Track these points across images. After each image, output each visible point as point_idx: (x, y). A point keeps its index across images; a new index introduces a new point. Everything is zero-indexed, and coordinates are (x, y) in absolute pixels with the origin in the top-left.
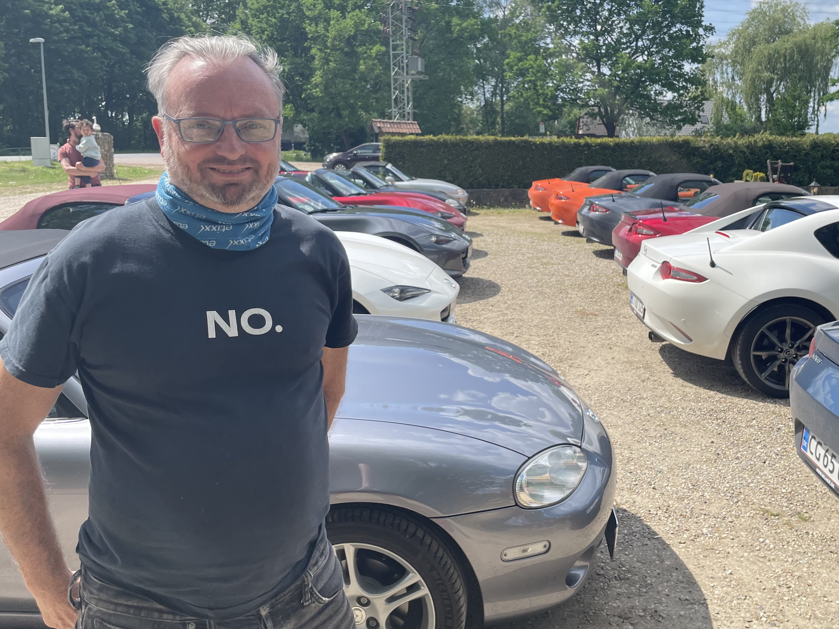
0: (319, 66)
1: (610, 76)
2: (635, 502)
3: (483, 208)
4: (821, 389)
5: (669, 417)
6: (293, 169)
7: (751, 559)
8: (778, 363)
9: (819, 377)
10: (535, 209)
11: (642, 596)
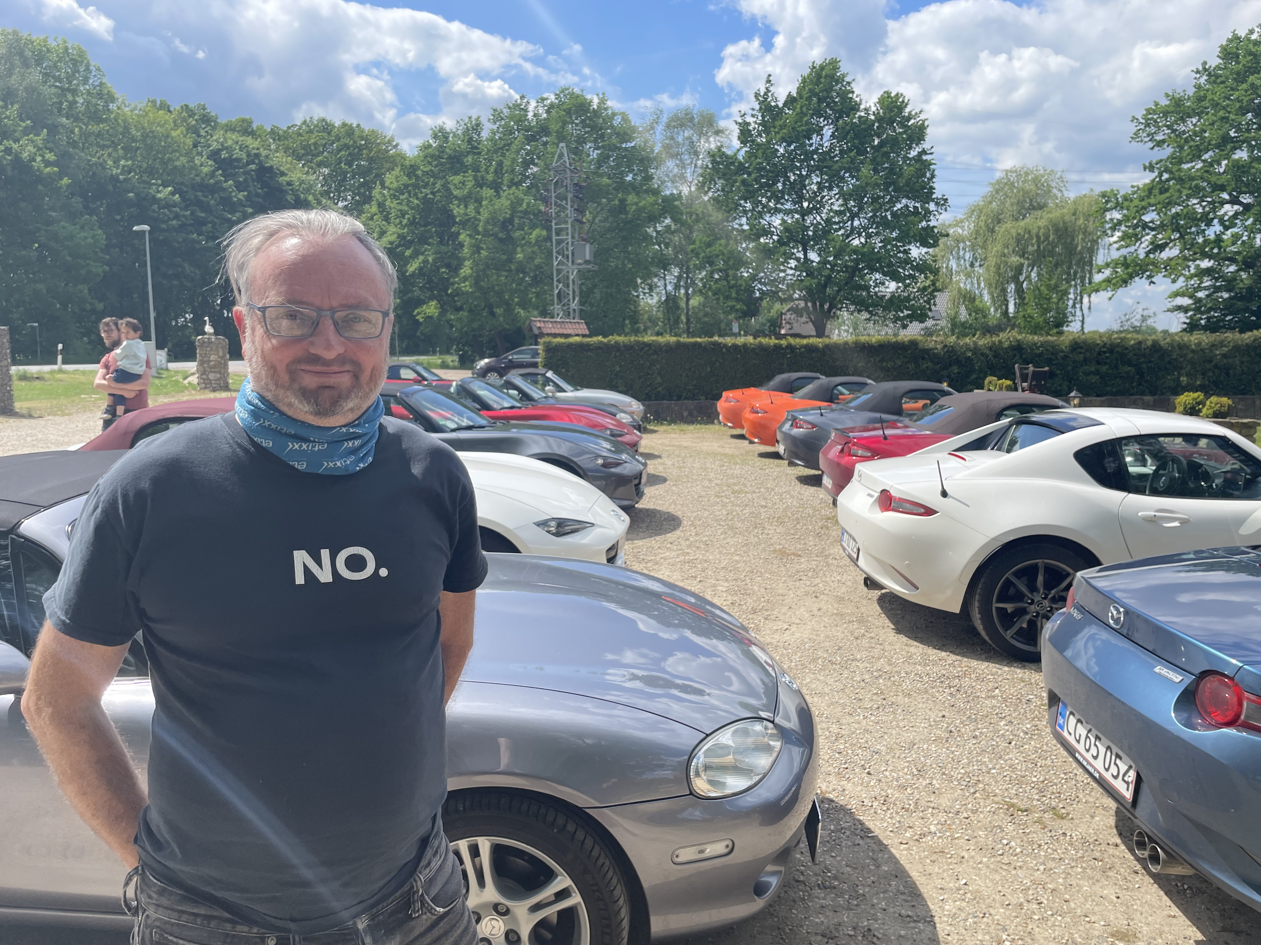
0: (468, 255)
1: (818, 263)
2: (844, 790)
3: (662, 424)
4: (1083, 652)
5: (889, 684)
6: (436, 378)
7: (992, 866)
8: (1028, 617)
9: (1080, 636)
10: (725, 425)
11: (851, 910)
